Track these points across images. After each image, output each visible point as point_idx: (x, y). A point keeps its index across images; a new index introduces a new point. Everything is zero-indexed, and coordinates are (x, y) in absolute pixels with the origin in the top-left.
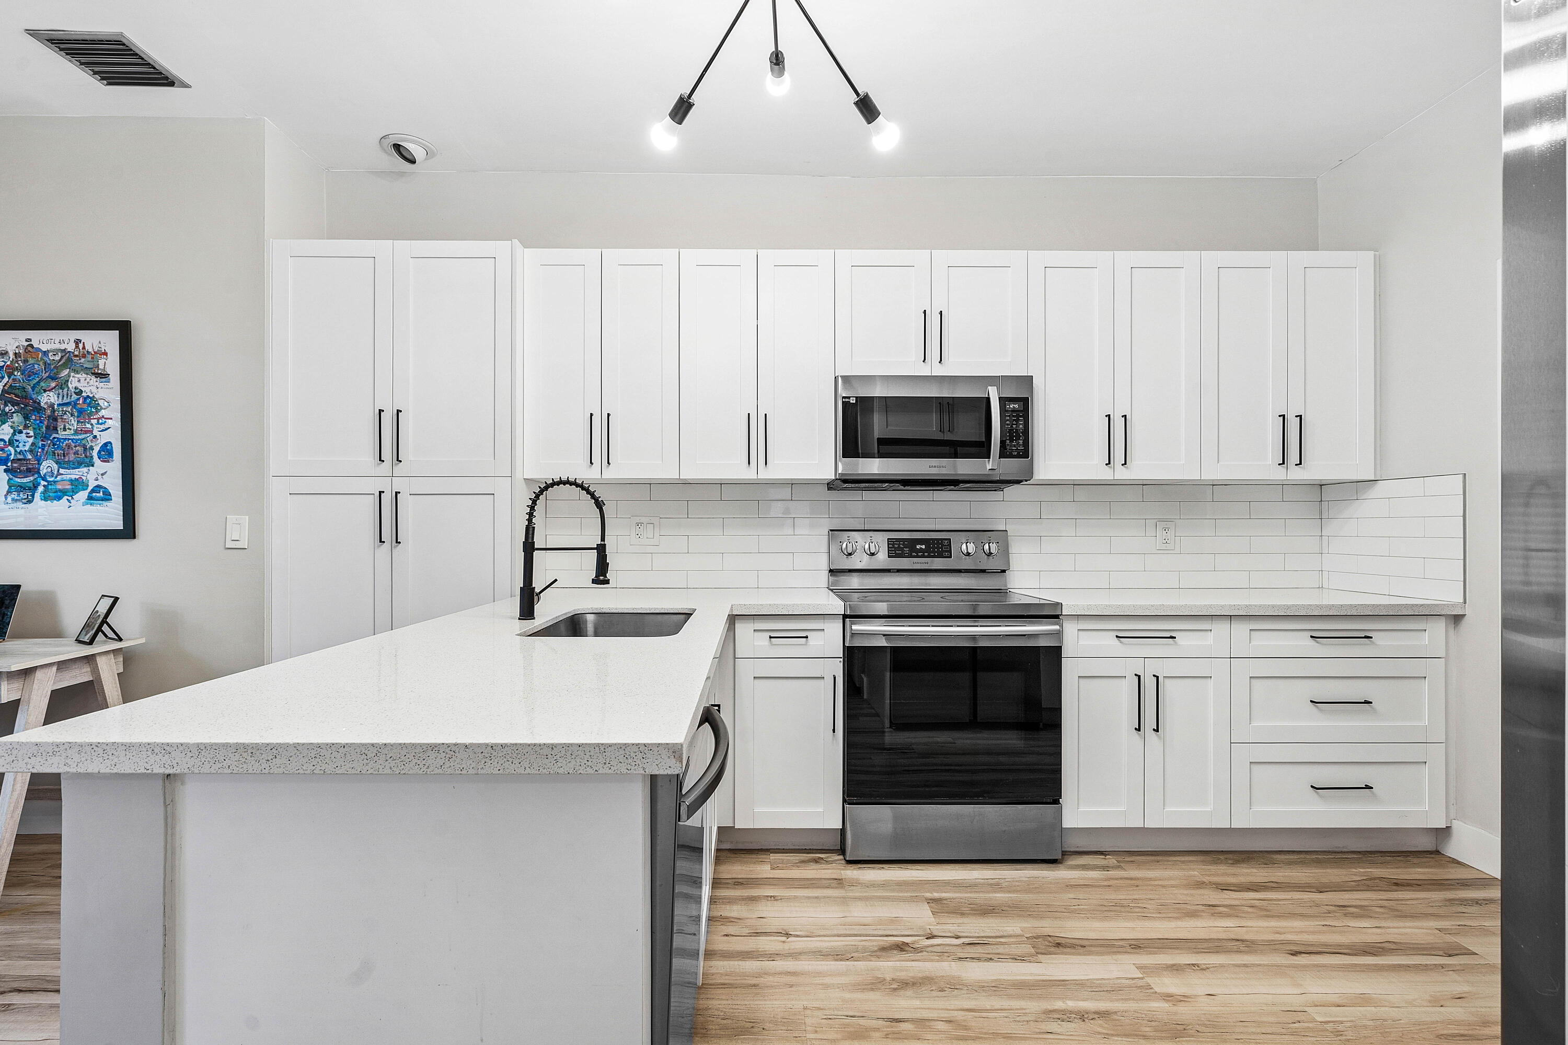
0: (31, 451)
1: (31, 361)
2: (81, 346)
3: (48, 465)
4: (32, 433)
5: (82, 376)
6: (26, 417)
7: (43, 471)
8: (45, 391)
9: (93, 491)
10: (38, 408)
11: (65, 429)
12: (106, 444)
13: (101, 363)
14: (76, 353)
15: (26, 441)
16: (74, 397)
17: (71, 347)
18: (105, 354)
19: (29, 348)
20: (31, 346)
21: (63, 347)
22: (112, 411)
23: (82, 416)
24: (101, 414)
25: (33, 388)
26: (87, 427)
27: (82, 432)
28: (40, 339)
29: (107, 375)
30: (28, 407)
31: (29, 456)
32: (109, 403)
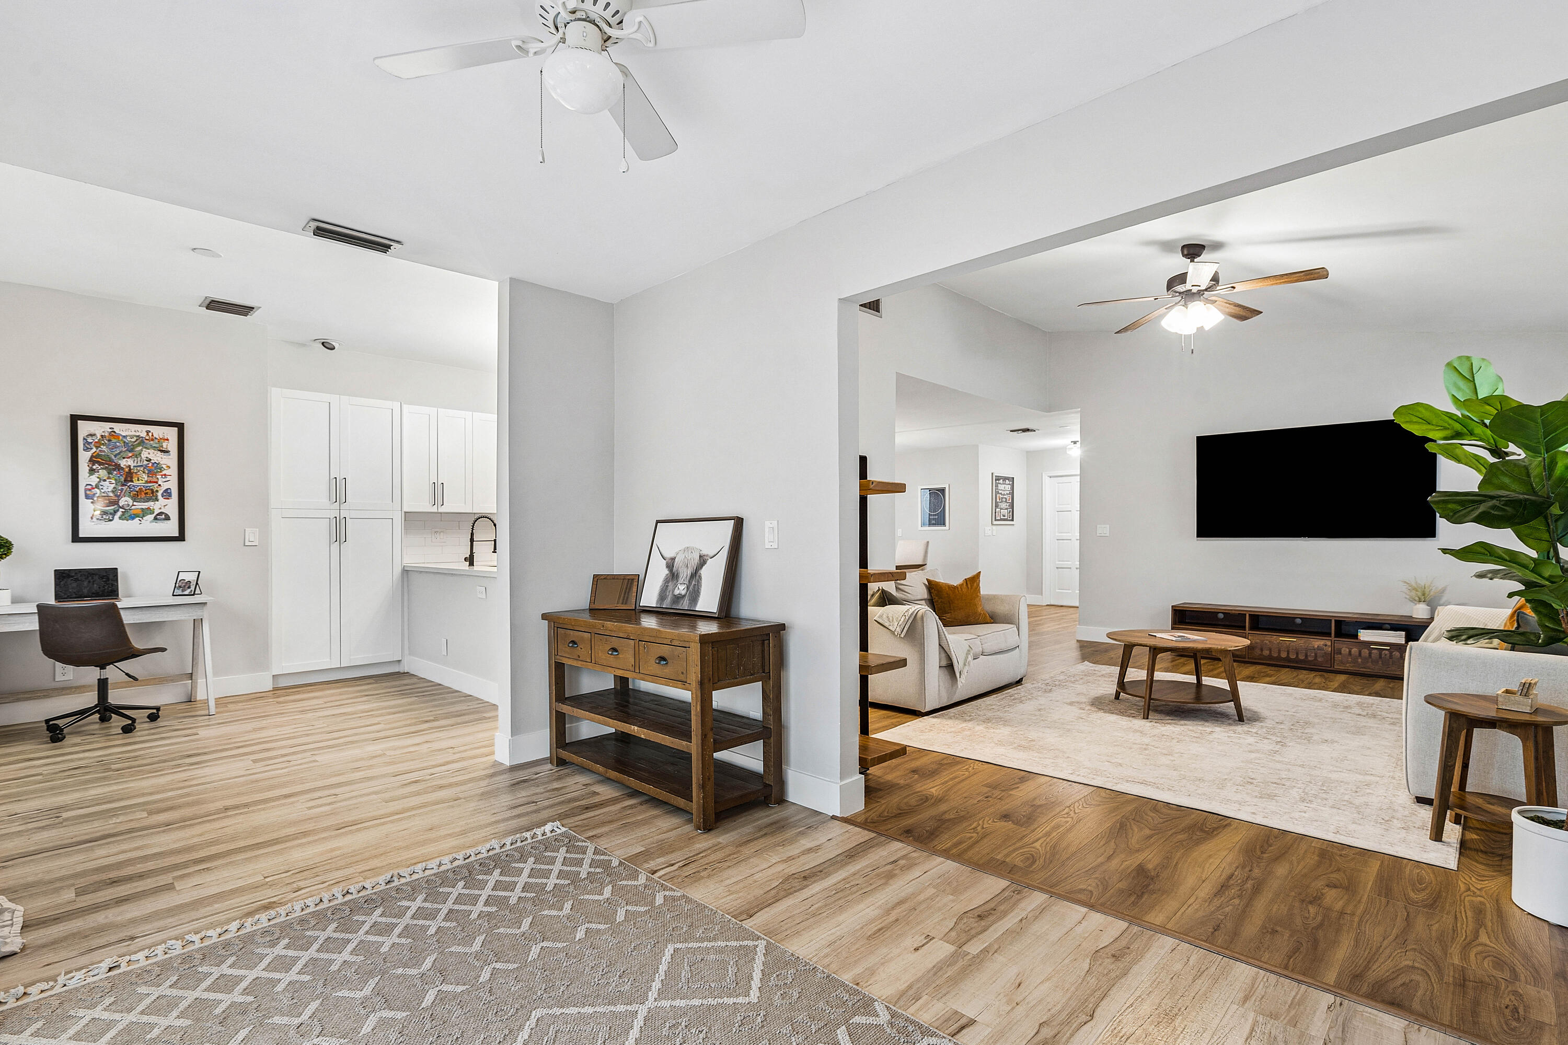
0: (113, 492)
1: (114, 440)
2: (150, 434)
3: (125, 501)
4: (114, 482)
5: (151, 451)
6: (109, 473)
7: (121, 503)
8: (124, 458)
9: (158, 515)
10: (118, 467)
11: (138, 480)
12: (167, 489)
13: (165, 445)
14: (147, 438)
15: (108, 486)
16: (146, 463)
17: (144, 434)
18: (168, 440)
19: (113, 433)
21: (137, 434)
22: (173, 472)
23: (151, 473)
24: (164, 473)
25: (115, 456)
26: (155, 480)
27: (150, 482)
28: (119, 428)
29: (167, 452)
30: (112, 467)
31: (111, 494)
32: (169, 467)
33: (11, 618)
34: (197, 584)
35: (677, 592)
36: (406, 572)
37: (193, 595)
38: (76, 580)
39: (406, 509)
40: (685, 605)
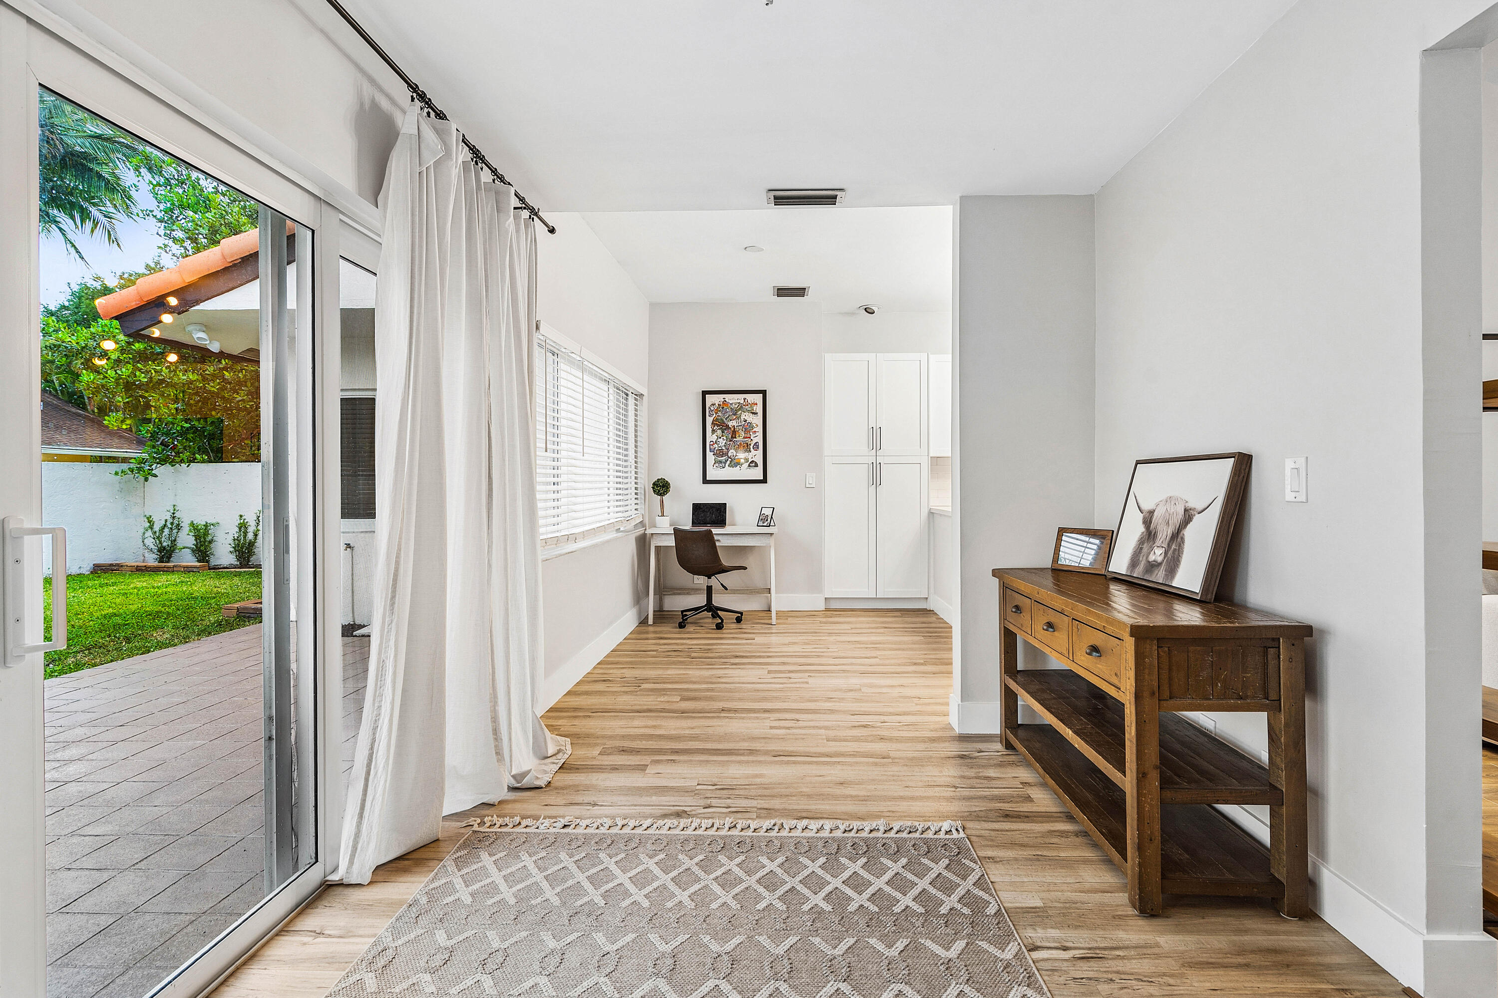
0: (724, 446)
1: (725, 407)
2: (746, 401)
3: (732, 452)
4: (725, 438)
5: (747, 414)
6: (723, 432)
7: (730, 455)
8: (731, 420)
9: (750, 463)
10: (727, 426)
11: (739, 436)
12: (756, 443)
13: (755, 408)
14: (744, 404)
15: (722, 442)
16: (744, 423)
17: (742, 401)
18: (757, 404)
20: (726, 401)
21: (738, 401)
22: (760, 429)
23: (747, 431)
24: (754, 430)
25: (726, 419)
26: (749, 436)
27: (746, 438)
28: (729, 398)
29: (757, 413)
30: (724, 427)
31: (724, 448)
32: (757, 425)
33: (663, 536)
34: (772, 517)
35: (1152, 558)
36: (931, 514)
37: (769, 526)
38: (704, 511)
39: (931, 455)
40: (1159, 576)
